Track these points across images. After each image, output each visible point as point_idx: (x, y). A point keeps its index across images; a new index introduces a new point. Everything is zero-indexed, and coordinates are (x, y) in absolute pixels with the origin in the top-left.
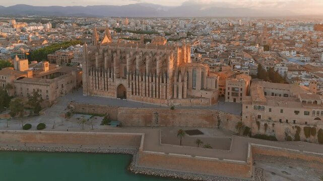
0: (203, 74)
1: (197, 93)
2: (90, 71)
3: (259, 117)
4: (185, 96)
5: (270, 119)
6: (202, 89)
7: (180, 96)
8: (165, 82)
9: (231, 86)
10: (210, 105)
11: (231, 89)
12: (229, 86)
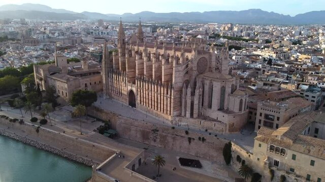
0: (223, 90)
1: (214, 113)
2: (108, 73)
3: (276, 163)
4: (195, 115)
5: (292, 170)
6: (221, 109)
7: (188, 114)
8: (169, 94)
9: (264, 112)
10: (227, 131)
11: (263, 115)
12: (262, 111)
